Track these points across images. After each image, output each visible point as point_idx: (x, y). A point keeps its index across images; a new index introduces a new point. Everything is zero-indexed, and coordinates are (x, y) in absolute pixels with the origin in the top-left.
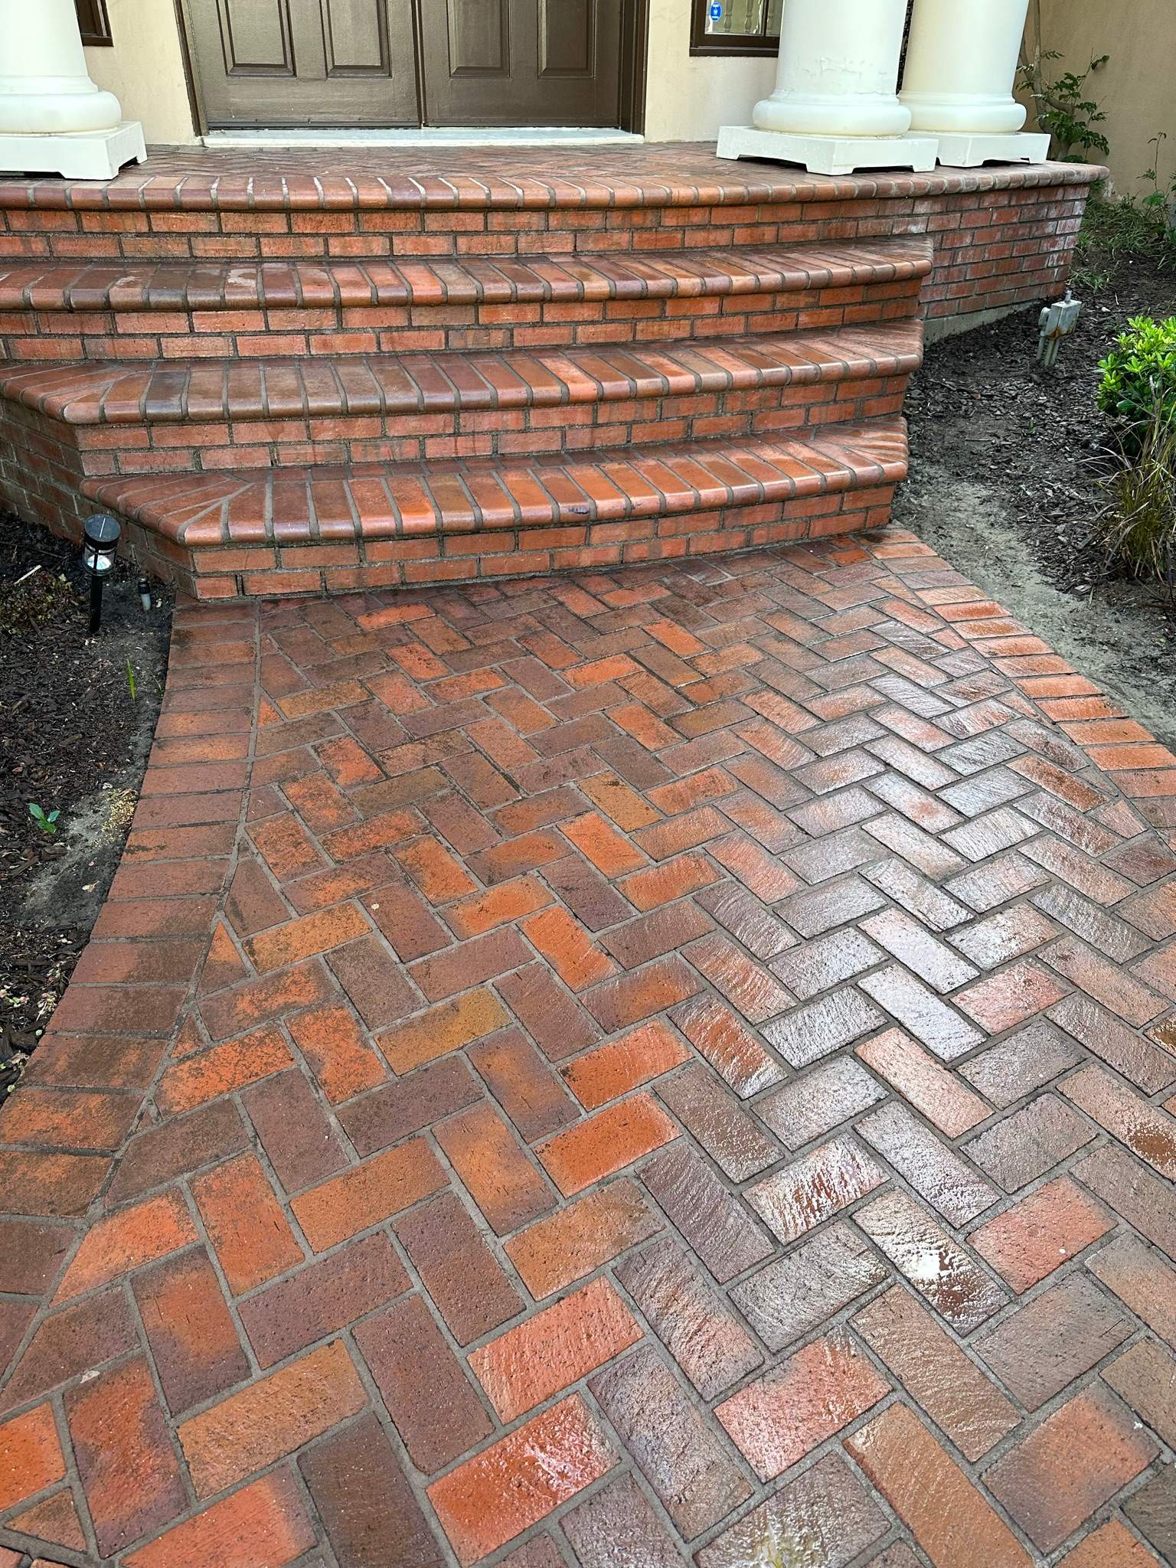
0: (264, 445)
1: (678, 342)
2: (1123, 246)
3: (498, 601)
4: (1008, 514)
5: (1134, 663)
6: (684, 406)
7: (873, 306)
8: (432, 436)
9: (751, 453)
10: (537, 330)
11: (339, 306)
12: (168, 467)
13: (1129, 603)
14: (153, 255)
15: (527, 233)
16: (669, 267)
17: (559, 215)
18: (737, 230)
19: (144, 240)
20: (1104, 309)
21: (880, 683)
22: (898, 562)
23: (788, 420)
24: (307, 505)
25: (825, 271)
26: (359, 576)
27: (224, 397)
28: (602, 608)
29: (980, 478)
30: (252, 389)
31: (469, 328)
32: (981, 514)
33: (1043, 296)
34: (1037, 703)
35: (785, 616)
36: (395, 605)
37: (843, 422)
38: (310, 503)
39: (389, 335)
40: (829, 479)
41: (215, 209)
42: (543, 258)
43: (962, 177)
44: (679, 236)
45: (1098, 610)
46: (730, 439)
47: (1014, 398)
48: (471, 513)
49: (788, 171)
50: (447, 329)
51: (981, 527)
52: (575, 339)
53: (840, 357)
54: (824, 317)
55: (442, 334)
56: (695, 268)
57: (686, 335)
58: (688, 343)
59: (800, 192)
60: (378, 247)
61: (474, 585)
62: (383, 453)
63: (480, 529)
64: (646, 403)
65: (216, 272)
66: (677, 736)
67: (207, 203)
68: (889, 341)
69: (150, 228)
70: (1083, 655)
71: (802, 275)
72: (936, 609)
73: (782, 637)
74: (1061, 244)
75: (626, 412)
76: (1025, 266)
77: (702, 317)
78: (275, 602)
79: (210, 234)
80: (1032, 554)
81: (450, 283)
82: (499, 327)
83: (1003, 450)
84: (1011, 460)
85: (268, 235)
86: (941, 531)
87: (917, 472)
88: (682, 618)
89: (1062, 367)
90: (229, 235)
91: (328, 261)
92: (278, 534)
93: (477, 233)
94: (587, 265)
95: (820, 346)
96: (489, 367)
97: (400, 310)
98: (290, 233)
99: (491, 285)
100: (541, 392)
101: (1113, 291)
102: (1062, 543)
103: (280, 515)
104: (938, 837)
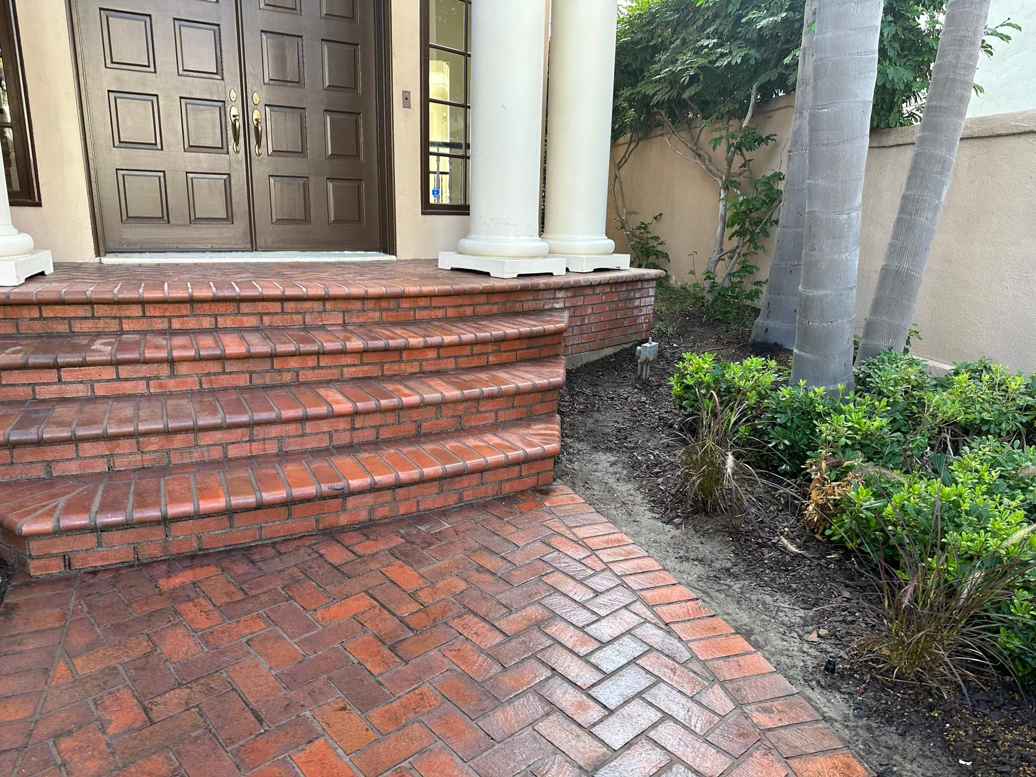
0: (103, 456)
1: (412, 375)
2: (682, 310)
3: (273, 558)
4: (628, 472)
5: (715, 573)
6: (415, 414)
7: (534, 350)
8: (233, 443)
9: (459, 442)
10: (316, 371)
11: (172, 362)
12: (24, 476)
13: (708, 530)
14: (42, 331)
15: (311, 313)
16: (404, 331)
17: (332, 303)
18: (448, 310)
19: (36, 323)
20: (675, 345)
21: (547, 602)
22: (560, 508)
23: (484, 420)
24: (128, 499)
25: (502, 332)
26: (165, 548)
27: (74, 426)
28: (352, 557)
29: (609, 450)
30: (97, 419)
31: (267, 371)
32: (610, 473)
33: (639, 339)
34: (655, 609)
35: (484, 553)
36: (192, 567)
37: (521, 419)
38: (131, 497)
39: (208, 378)
40: (510, 457)
41: (90, 303)
42: (323, 327)
43: (582, 279)
44: (412, 313)
45: (689, 536)
46: (447, 433)
47: (626, 399)
48: (254, 496)
49: (479, 276)
50: (251, 373)
51: (611, 481)
52: (342, 375)
53: (513, 381)
54: (504, 357)
55: (248, 376)
56: (421, 332)
57: (418, 370)
58: (419, 375)
59: (485, 288)
60: (207, 323)
61: (256, 546)
62: (196, 456)
63: (260, 506)
64: (388, 414)
65: (85, 342)
66: (398, 660)
67: (83, 299)
68: (545, 370)
69: (41, 315)
70: (682, 569)
71: (488, 334)
72: (585, 540)
73: (481, 569)
74: (645, 311)
75: (377, 420)
76: (626, 323)
77: (427, 360)
78: (95, 573)
79: (86, 318)
80: (644, 499)
81: (253, 345)
82: (289, 370)
83: (622, 431)
84: (627, 437)
85: (128, 318)
86: (587, 486)
87: (570, 447)
88: (410, 560)
89: (653, 379)
90: (99, 318)
91: (171, 333)
92: (100, 523)
93: (276, 313)
94: (351, 332)
95: (502, 374)
96: (279, 396)
97: (216, 362)
98: (144, 316)
99: (282, 346)
100: (312, 411)
101: (679, 335)
102: (662, 490)
103: (105, 508)
104: (589, 730)
